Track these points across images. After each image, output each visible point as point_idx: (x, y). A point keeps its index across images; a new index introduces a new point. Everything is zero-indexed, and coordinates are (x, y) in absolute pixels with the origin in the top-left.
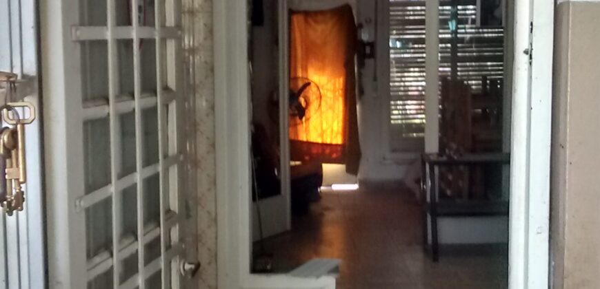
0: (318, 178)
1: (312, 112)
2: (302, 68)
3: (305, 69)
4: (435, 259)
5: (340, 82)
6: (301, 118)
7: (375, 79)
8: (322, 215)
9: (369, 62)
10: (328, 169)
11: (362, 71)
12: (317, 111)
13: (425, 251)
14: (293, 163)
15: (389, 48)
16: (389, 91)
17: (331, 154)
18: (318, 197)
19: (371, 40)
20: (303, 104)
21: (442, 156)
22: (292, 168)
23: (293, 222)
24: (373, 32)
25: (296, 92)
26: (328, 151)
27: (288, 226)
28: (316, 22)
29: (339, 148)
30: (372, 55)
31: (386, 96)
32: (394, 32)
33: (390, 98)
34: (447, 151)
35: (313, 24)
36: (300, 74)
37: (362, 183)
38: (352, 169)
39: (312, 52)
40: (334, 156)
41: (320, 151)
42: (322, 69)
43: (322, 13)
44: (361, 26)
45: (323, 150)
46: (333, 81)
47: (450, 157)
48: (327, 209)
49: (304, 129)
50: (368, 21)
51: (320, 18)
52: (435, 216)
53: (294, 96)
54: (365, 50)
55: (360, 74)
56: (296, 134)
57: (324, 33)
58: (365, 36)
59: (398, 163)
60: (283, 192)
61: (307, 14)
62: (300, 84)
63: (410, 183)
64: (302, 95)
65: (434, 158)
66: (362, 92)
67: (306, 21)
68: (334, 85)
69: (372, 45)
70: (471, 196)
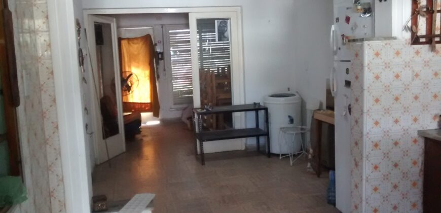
0: (139, 121)
1: (134, 88)
2: (128, 66)
3: (130, 67)
4: (203, 164)
5: (147, 72)
6: (129, 92)
7: (165, 70)
8: (142, 140)
9: (161, 62)
10: (144, 115)
11: (158, 66)
12: (137, 87)
13: (197, 159)
14: (126, 114)
15: (171, 55)
16: (172, 76)
17: (145, 107)
18: (139, 132)
19: (162, 51)
20: (130, 85)
21: (203, 109)
22: (125, 116)
23: (127, 146)
24: (162, 47)
25: (125, 78)
26: (143, 107)
27: (124, 149)
28: (133, 43)
29: (149, 105)
30: (162, 59)
31: (171, 78)
32: (172, 47)
33: (172, 79)
34: (206, 106)
35: (132, 44)
36: (127, 70)
37: (161, 120)
38: (156, 115)
39: (132, 58)
40: (147, 108)
41: (140, 107)
42: (138, 67)
43: (136, 38)
44: (156, 45)
45: (141, 106)
46: (144, 72)
47: (207, 110)
48: (144, 136)
49: (131, 96)
50: (160, 42)
51: (135, 41)
52: (201, 141)
53: (124, 81)
54: (158, 56)
55: (157, 68)
56: (127, 99)
57: (138, 49)
58: (158, 49)
59: (177, 110)
60: (120, 132)
61: (129, 39)
62: (128, 75)
63: (184, 119)
64: (129, 80)
65: (199, 111)
66: (158, 77)
67: (129, 43)
68: (145, 73)
69: (162, 54)
70: (217, 127)
